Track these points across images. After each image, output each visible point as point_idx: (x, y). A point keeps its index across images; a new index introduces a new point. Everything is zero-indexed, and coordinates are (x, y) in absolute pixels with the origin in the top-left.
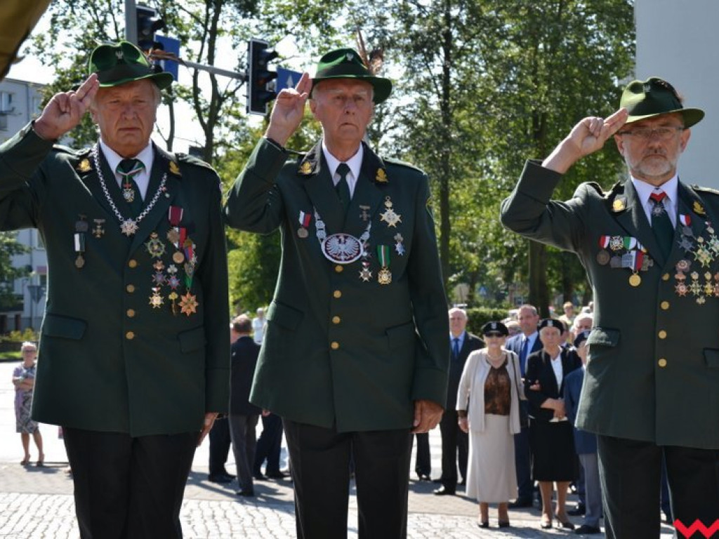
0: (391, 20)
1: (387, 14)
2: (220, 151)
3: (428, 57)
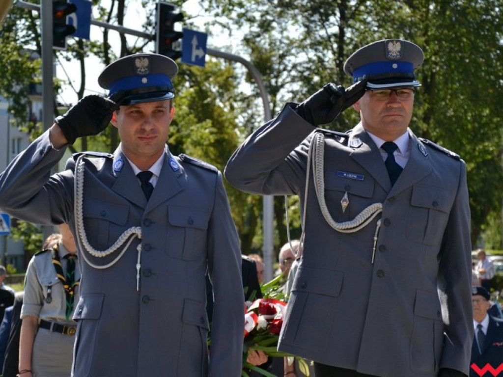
3: (325, 18)
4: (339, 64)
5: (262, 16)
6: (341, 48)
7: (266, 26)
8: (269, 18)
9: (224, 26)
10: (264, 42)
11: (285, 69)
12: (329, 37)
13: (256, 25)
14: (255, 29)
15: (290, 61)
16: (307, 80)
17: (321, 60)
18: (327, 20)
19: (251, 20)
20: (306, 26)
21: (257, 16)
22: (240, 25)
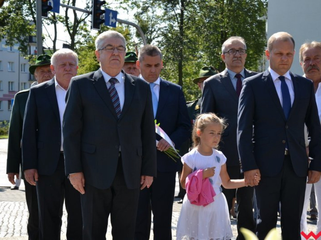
3: (174, 5)
4: (181, 28)
5: (143, 4)
6: (182, 20)
7: (145, 10)
8: (147, 5)
9: (125, 9)
10: (144, 17)
11: (155, 31)
12: (176, 15)
13: (140, 9)
14: (140, 10)
15: (157, 27)
16: (165, 35)
17: (172, 27)
18: (175, 6)
19: (138, 6)
20: (165, 9)
21: (141, 4)
22: (133, 8)
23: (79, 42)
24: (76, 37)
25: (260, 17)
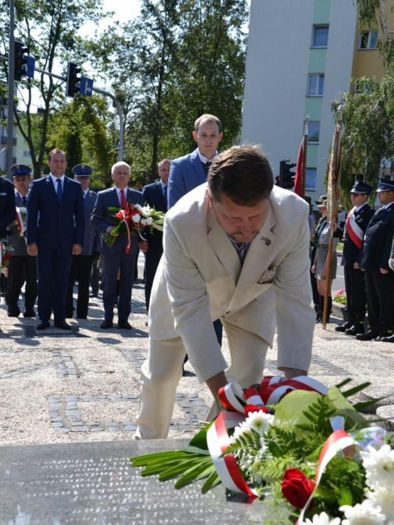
0: (137, 58)
1: (135, 55)
2: (52, 112)
3: (152, 78)
4: (158, 102)
5: (122, 74)
6: (159, 93)
7: (123, 80)
8: (125, 75)
9: (102, 78)
10: (122, 87)
11: (131, 102)
12: (154, 88)
13: (118, 78)
14: (118, 80)
15: (134, 98)
16: (143, 108)
17: (149, 99)
18: (154, 79)
19: (116, 76)
20: (143, 81)
21: (119, 74)
22: (111, 78)
23: (53, 109)
24: (50, 103)
25: (237, 96)
